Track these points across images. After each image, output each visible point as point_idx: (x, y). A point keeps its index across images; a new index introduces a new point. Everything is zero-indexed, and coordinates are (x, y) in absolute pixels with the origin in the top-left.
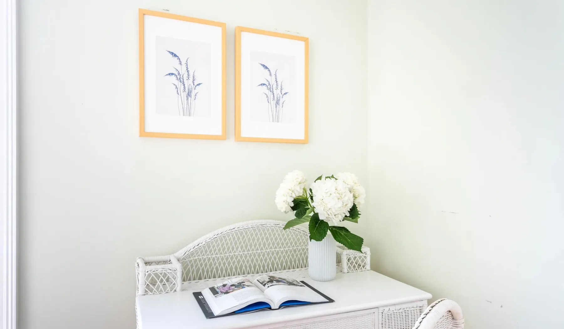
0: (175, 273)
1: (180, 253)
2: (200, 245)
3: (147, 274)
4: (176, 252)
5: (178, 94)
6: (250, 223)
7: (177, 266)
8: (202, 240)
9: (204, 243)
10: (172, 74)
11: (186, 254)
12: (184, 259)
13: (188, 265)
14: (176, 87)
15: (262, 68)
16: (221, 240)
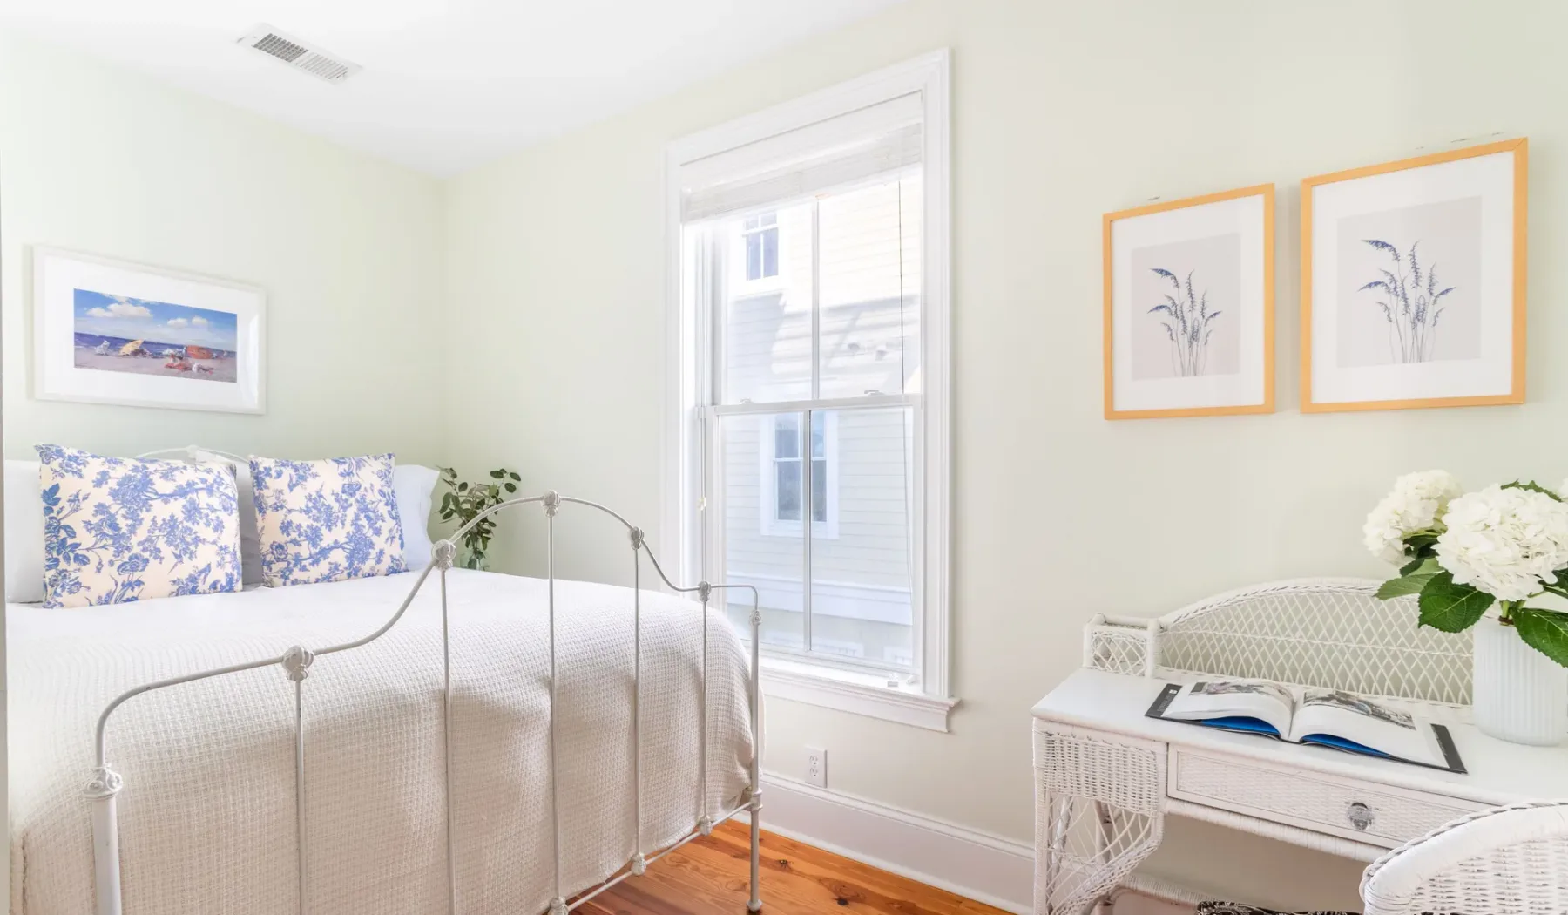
0: (1142, 645)
1: (1168, 619)
2: (1208, 609)
3: (1095, 636)
4: (1163, 615)
5: (1173, 340)
6: (1326, 583)
7: (1149, 636)
8: (1212, 601)
9: (1215, 607)
10: (1161, 307)
11: (1180, 621)
12: (1175, 628)
13: (1184, 643)
14: (1170, 329)
15: (1373, 248)
16: (1255, 608)
